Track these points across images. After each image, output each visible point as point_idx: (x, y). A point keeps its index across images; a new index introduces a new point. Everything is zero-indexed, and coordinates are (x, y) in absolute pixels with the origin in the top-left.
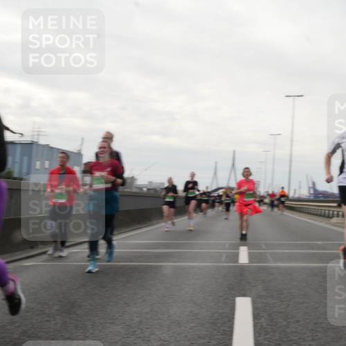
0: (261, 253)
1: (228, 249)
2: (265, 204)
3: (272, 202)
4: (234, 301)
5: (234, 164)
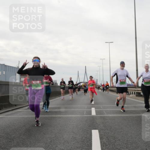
0: (101, 110)
1: (86, 109)
2: (101, 89)
3: (104, 88)
4: (91, 131)
5: (86, 72)
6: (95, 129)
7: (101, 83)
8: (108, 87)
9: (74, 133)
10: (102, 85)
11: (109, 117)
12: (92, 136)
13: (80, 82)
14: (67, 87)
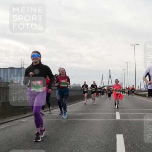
0: (126, 115)
1: (111, 113)
4: (116, 136)
5: (110, 75)
6: (120, 134)
7: (126, 87)
8: (133, 90)
9: (98, 137)
10: (127, 89)
11: (134, 121)
12: (116, 140)
13: (105, 85)
14: (89, 91)
